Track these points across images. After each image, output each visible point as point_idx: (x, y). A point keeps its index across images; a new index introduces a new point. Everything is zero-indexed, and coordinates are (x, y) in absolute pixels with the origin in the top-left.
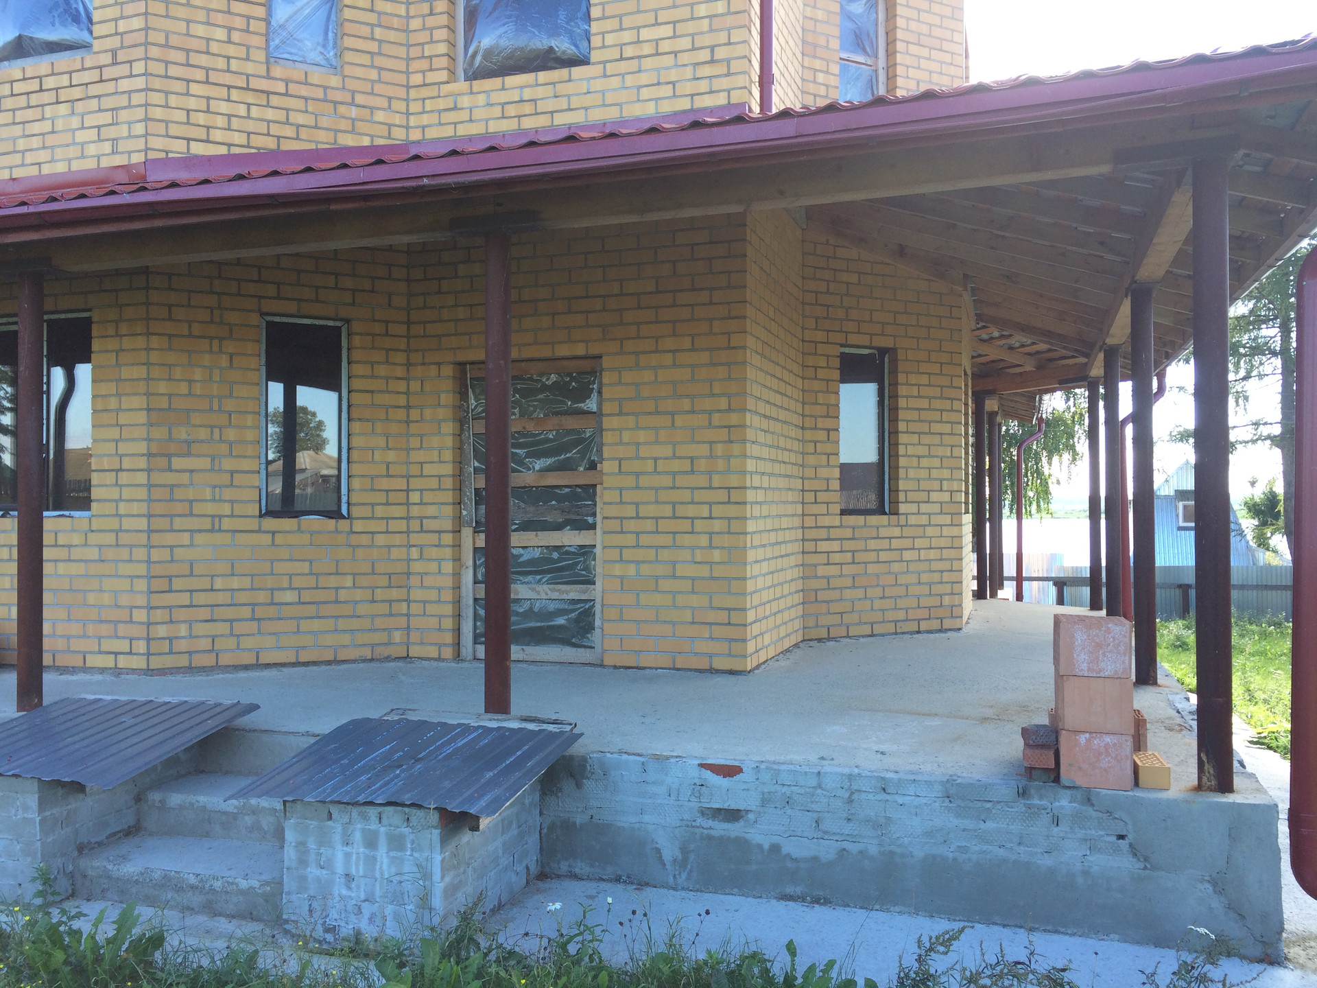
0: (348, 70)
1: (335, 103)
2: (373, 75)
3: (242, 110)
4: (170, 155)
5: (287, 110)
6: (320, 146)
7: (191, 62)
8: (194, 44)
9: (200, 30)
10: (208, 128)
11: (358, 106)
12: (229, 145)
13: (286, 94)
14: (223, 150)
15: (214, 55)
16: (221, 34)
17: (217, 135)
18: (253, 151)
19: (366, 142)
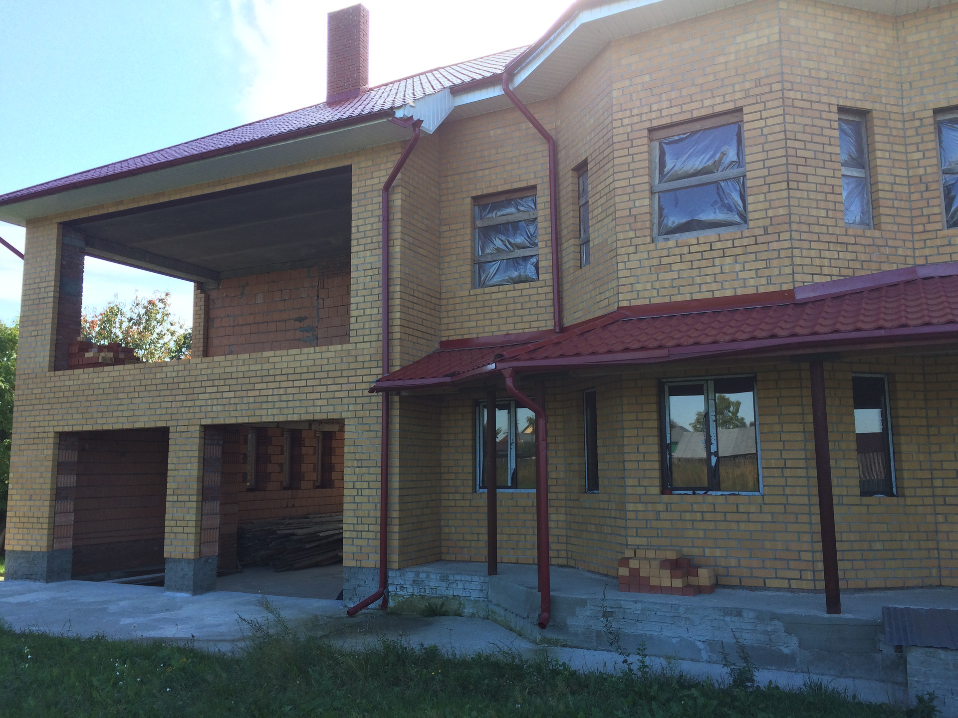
0: (883, 227)
1: (879, 246)
2: (895, 228)
3: (835, 255)
4: (805, 284)
5: (856, 253)
6: (874, 272)
7: (811, 231)
8: (813, 220)
9: (814, 212)
10: (821, 266)
11: (889, 247)
12: (831, 276)
13: (855, 244)
14: (828, 279)
15: (821, 225)
16: (823, 213)
17: (826, 271)
18: (843, 278)
19: (895, 267)
